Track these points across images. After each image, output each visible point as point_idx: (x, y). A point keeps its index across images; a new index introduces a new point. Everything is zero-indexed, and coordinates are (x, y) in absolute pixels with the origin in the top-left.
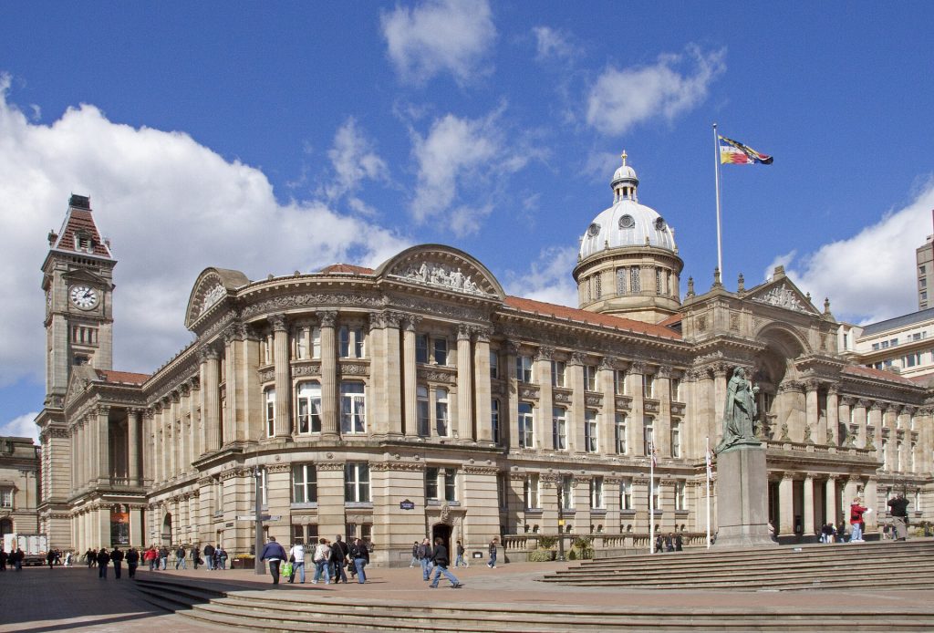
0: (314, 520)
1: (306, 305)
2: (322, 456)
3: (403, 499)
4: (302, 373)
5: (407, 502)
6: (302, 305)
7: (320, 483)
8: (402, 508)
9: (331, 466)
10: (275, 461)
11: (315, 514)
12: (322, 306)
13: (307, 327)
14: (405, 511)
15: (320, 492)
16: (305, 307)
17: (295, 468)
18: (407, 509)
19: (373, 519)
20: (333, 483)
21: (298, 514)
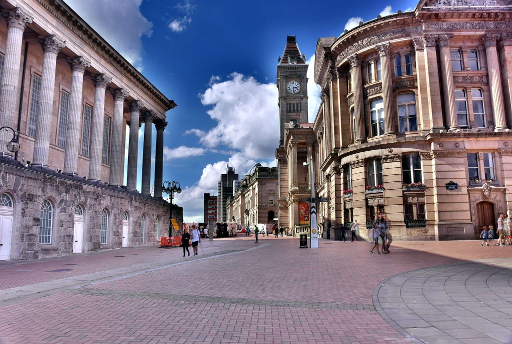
0: (381, 201)
1: (370, 43)
2: (385, 152)
3: (448, 181)
4: (371, 93)
5: (452, 183)
6: (367, 45)
7: (384, 172)
8: (447, 188)
9: (392, 158)
10: (355, 159)
11: (381, 197)
12: (380, 42)
13: (371, 60)
14: (449, 192)
15: (385, 179)
16: (369, 46)
17: (368, 162)
18: (452, 189)
19: (425, 199)
20: (393, 172)
21: (371, 198)
